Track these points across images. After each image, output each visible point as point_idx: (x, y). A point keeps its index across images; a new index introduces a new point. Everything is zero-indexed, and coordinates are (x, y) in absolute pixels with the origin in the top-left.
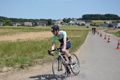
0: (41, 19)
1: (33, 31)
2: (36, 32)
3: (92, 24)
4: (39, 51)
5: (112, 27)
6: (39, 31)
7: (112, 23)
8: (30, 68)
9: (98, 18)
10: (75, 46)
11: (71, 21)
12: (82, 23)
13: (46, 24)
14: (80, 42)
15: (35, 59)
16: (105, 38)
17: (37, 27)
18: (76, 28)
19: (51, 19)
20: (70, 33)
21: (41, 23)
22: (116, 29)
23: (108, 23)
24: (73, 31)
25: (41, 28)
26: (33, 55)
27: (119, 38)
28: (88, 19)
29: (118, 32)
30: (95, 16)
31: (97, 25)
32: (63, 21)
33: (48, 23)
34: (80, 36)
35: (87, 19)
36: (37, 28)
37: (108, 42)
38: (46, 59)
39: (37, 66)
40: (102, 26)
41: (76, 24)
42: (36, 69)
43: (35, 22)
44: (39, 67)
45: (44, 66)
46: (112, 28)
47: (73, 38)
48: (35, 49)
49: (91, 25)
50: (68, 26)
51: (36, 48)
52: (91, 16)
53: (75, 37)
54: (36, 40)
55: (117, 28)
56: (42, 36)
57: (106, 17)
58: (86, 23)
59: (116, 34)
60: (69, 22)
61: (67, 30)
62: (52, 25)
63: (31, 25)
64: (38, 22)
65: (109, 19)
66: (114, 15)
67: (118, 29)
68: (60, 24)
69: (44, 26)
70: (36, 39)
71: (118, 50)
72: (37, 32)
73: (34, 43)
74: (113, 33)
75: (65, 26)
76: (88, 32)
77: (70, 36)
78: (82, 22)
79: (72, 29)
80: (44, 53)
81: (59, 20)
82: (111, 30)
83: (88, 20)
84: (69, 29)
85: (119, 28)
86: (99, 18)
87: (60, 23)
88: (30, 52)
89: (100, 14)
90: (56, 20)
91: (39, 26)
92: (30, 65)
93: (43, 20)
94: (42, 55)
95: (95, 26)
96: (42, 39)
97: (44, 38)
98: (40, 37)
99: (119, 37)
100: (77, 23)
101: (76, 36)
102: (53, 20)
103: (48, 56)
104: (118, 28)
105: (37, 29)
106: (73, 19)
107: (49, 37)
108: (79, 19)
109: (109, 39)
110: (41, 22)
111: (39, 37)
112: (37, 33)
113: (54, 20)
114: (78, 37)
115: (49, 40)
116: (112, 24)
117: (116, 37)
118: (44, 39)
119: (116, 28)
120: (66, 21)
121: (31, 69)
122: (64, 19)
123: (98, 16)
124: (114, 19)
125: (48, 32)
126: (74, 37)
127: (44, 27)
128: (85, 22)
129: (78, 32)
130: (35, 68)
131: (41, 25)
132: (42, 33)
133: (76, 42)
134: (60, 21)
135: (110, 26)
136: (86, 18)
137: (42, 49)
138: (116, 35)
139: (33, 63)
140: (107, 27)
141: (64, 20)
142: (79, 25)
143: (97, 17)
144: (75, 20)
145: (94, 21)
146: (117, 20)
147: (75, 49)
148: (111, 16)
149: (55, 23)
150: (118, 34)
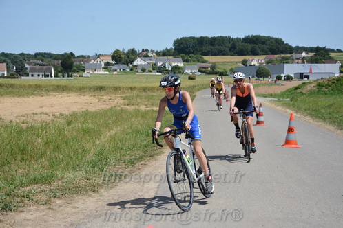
0: (36, 54)
1: (10, 92)
2: (23, 96)
3: (204, 68)
4: (36, 160)
5: (267, 77)
6: (32, 94)
7: (267, 63)
8: (6, 217)
9: (222, 48)
11: (139, 59)
12: (174, 64)
13: (55, 71)
15: (22, 185)
17: (25, 80)
19: (72, 54)
20: (137, 96)
21: (38, 67)
22: (278, 82)
23: (254, 65)
24: (145, 89)
25: (39, 83)
26: (14, 173)
27: (289, 111)
28: (193, 53)
29: (286, 91)
30: (213, 41)
31: (221, 71)
32: (113, 58)
33: (63, 64)
35: (189, 53)
36: (27, 84)
37: (258, 123)
38: (60, 184)
39: (32, 208)
41: (153, 69)
42: (28, 218)
43: (18, 64)
44: (38, 213)
45: (55, 208)
46: (267, 79)
47: (147, 112)
48: (22, 153)
49: (203, 70)
50: (130, 76)
51: (24, 149)
52: (202, 41)
54: (23, 123)
55: (283, 78)
56: (44, 110)
57: (249, 46)
58: (185, 63)
59: (279, 97)
60: (131, 63)
61: (127, 89)
62: (75, 71)
63: (6, 73)
64: (28, 64)
65: (259, 51)
66: (272, 38)
67: (284, 82)
68: (103, 68)
69: (48, 76)
70: (24, 118)
71: (287, 148)
72: (28, 95)
73: (18, 133)
74: (271, 95)
75: (120, 77)
76: (193, 92)
77: (137, 107)
78: (174, 62)
79: (144, 85)
80: (52, 166)
81: (98, 56)
82: (263, 85)
83: (191, 55)
84: (133, 85)
85: (288, 78)
86: (227, 49)
87: (103, 66)
88: (6, 162)
89: (229, 37)
90: (89, 56)
91: (32, 75)
92: (6, 208)
93: (44, 57)
94: (46, 173)
95: (216, 73)
96: (45, 118)
97: (51, 115)
98: (38, 111)
99: (288, 106)
100: (159, 64)
102: (78, 57)
103: (69, 175)
104: (285, 80)
105: (25, 86)
106: (145, 53)
107: (66, 112)
108: (165, 53)
109: (260, 114)
110: (38, 62)
111: (35, 112)
112: (26, 99)
113: (83, 57)
115: (69, 123)
116: (266, 68)
117: (280, 108)
118: (51, 117)
119: (279, 78)
120: (123, 59)
121: (8, 222)
122: (117, 51)
123: (223, 43)
124: (274, 52)
125: (64, 94)
126: (149, 111)
127: (50, 78)
128: (184, 61)
130: (23, 215)
131: (39, 72)
132: (44, 98)
134: (102, 58)
135: (261, 73)
136: (187, 48)
137: (45, 151)
138: (279, 101)
139: (18, 199)
140: (253, 77)
141: (117, 57)
142: (163, 70)
143: (219, 45)
144: (150, 54)
145: (211, 59)
146: (282, 55)
147: (155, 148)
148: (263, 43)
149: (86, 65)
150: (288, 97)
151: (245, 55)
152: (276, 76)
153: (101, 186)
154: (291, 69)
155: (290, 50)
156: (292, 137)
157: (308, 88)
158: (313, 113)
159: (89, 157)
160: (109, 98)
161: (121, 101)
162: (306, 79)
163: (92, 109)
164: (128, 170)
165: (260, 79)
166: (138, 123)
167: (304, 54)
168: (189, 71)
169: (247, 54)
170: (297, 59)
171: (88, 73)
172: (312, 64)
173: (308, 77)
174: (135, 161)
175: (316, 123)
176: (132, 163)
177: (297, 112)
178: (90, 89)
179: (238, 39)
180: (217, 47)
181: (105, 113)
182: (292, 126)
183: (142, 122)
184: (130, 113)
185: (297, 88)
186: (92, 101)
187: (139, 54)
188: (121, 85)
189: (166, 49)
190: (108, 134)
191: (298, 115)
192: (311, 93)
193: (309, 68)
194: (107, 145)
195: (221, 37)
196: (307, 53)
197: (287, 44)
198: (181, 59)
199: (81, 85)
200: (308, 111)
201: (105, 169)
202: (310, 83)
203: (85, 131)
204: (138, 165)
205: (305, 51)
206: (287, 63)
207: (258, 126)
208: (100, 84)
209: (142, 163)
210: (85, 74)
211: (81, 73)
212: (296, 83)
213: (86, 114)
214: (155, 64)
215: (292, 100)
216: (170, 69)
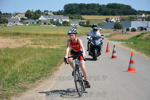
3: (83, 23)
5: (120, 29)
7: (121, 20)
9: (93, 11)
10: (50, 65)
11: (42, 16)
12: (64, 20)
14: (60, 58)
16: (107, 50)
18: (53, 29)
20: (40, 39)
22: (128, 32)
23: (113, 22)
24: (45, 35)
27: (132, 50)
28: (75, 13)
29: (132, 38)
30: (88, 6)
32: (26, 15)
34: (59, 46)
35: (73, 13)
37: (113, 57)
40: (101, 26)
41: (51, 23)
46: (120, 31)
47: (45, 49)
49: (82, 24)
50: (36, 26)
52: (81, 6)
53: (50, 47)
55: (130, 30)
57: (110, 10)
58: (71, 20)
59: (126, 42)
60: (38, 18)
61: (34, 35)
65: (116, 13)
66: (124, 5)
68: (20, 21)
71: (129, 73)
74: (122, 40)
75: (30, 27)
77: (39, 46)
78: (64, 18)
79: (45, 33)
81: (17, 14)
82: (118, 34)
83: (74, 15)
84: (38, 32)
85: (133, 30)
86: (97, 12)
87: (20, 20)
89: (98, 4)
90: (11, 14)
95: (90, 26)
99: (132, 47)
100: (55, 20)
101: (52, 45)
102: (4, 14)
104: (131, 31)
106: (46, 13)
108: (58, 13)
109: (114, 52)
113: (7, 14)
114: (55, 47)
116: (120, 23)
117: (127, 48)
119: (128, 30)
120: (32, 16)
122: (28, 11)
123: (94, 8)
124: (125, 14)
126: (46, 49)
128: (70, 18)
129: (57, 38)
133: (52, 57)
134: (19, 15)
135: (117, 27)
136: (72, 10)
140: (112, 29)
141: (28, 15)
142: (57, 24)
143: (92, 9)
144: (49, 14)
146: (131, 16)
147: (48, 72)
148: (119, 8)
149: (9, 19)
150: (132, 42)
151: (108, 15)
152: (126, 28)
153: (12, 95)
154: (135, 24)
155: (135, 12)
156: (132, 66)
157: (145, 36)
158: (147, 52)
159: (6, 77)
160: (22, 40)
161: (30, 42)
162: (144, 30)
163: (11, 47)
164: (30, 85)
165: (117, 30)
166: (39, 56)
167: (143, 15)
168: (73, 25)
169: (109, 15)
170: (139, 18)
171: (10, 24)
172: (149, 22)
173: (146, 29)
174: (36, 80)
175: (148, 58)
176: (33, 81)
177: (137, 51)
178: (11, 34)
179: (103, 5)
180: (90, 10)
181: (19, 50)
182: (133, 59)
183: (42, 55)
184: (35, 50)
185: (138, 36)
186: (12, 42)
187: (42, 13)
188: (30, 32)
189: (59, 11)
190: (20, 63)
191: (138, 53)
192: (147, 39)
193: (147, 24)
194: (19, 69)
195: (93, 4)
196: (145, 15)
197: (133, 9)
198: (68, 17)
199: (5, 32)
200: (144, 51)
201: (16, 84)
202: (146, 33)
203: (5, 61)
204: (37, 82)
205: (144, 13)
206: (133, 20)
207: (113, 59)
208: (17, 31)
209: (39, 81)
210: (8, 25)
211: (5, 24)
212: (138, 33)
213: (7, 50)
214: (52, 20)
215: (134, 44)
216: (61, 23)
